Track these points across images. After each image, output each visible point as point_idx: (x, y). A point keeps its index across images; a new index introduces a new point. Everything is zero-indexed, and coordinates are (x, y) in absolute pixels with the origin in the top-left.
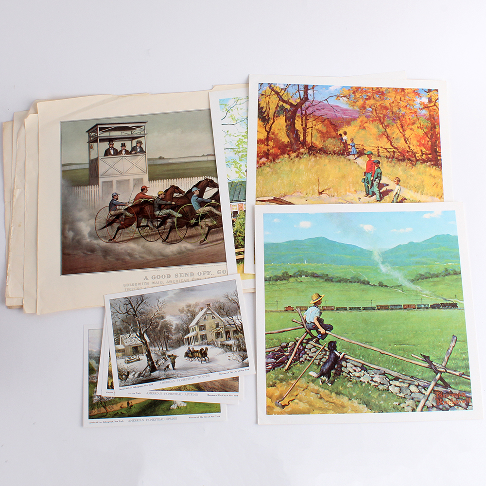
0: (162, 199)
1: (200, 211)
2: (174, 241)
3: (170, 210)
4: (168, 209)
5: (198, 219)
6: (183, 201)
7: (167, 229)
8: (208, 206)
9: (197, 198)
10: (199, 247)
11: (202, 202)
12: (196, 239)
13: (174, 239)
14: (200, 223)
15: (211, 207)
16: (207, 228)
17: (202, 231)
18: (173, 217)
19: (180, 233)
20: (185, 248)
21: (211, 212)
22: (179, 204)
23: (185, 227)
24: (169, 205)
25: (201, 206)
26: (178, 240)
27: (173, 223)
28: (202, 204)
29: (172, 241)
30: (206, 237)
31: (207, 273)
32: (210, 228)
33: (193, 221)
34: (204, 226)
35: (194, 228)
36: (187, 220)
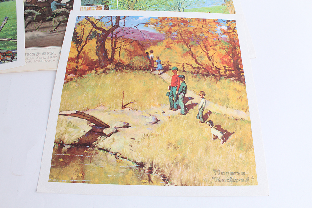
0: (28, 3)
1: (56, 11)
2: (30, 30)
3: (33, 10)
4: (31, 9)
5: (53, 16)
6: (44, 4)
7: (27, 22)
8: (63, 8)
9: (56, 3)
10: (49, 35)
11: (59, 5)
12: (48, 30)
13: (30, 29)
14: (53, 19)
15: (65, 9)
16: (59, 22)
17: (54, 24)
18: (34, 14)
19: (36, 25)
20: (38, 35)
21: (64, 12)
22: (41, 7)
23: (41, 21)
24: (33, 7)
25: (58, 8)
26: (33, 29)
27: (33, 18)
28: (58, 7)
29: (28, 30)
30: (56, 29)
31: (50, 54)
32: (61, 22)
33: (49, 17)
34: (56, 21)
35: (48, 22)
36: (44, 17)
